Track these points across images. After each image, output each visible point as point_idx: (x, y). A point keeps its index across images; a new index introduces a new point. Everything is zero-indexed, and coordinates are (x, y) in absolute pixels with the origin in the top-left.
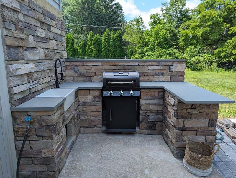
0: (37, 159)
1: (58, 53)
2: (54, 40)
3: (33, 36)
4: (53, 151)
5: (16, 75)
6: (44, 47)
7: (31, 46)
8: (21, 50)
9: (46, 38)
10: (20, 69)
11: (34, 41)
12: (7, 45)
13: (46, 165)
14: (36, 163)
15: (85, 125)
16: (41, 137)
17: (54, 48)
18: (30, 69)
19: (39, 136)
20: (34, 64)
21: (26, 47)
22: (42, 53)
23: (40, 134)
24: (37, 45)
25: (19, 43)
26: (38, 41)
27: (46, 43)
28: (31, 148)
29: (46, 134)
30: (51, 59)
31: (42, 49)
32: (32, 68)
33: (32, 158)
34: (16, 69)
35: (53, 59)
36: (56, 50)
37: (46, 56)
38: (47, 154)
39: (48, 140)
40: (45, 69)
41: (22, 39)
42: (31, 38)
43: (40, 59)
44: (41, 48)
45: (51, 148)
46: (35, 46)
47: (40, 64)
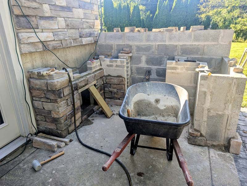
0: (48, 118)
1: (86, 23)
2: (80, 8)
3: (49, 5)
4: (59, 113)
5: (27, 42)
6: (65, 16)
7: (47, 15)
8: (34, 19)
9: (69, 6)
10: (33, 38)
11: (50, 9)
12: (15, 15)
13: (56, 124)
14: (48, 121)
15: (109, 97)
16: (50, 100)
17: (79, 17)
18: (45, 38)
19: (48, 99)
20: (52, 33)
21: (40, 17)
22: (62, 22)
23: (48, 97)
24: (55, 14)
25: (30, 12)
26: (57, 10)
27: (68, 12)
28: (44, 108)
29: (52, 98)
30: (74, 28)
31: (63, 19)
32: (47, 37)
33: (45, 116)
34: (27, 37)
35: (78, 29)
36: (83, 20)
37: (68, 25)
38: (55, 114)
39: (54, 103)
40: (66, 39)
41: (33, 8)
42: (46, 7)
43: (59, 28)
44: (61, 17)
45: (57, 110)
46: (52, 15)
47: (59, 33)
